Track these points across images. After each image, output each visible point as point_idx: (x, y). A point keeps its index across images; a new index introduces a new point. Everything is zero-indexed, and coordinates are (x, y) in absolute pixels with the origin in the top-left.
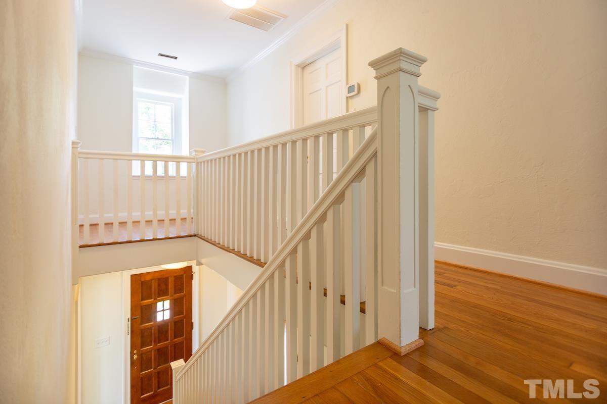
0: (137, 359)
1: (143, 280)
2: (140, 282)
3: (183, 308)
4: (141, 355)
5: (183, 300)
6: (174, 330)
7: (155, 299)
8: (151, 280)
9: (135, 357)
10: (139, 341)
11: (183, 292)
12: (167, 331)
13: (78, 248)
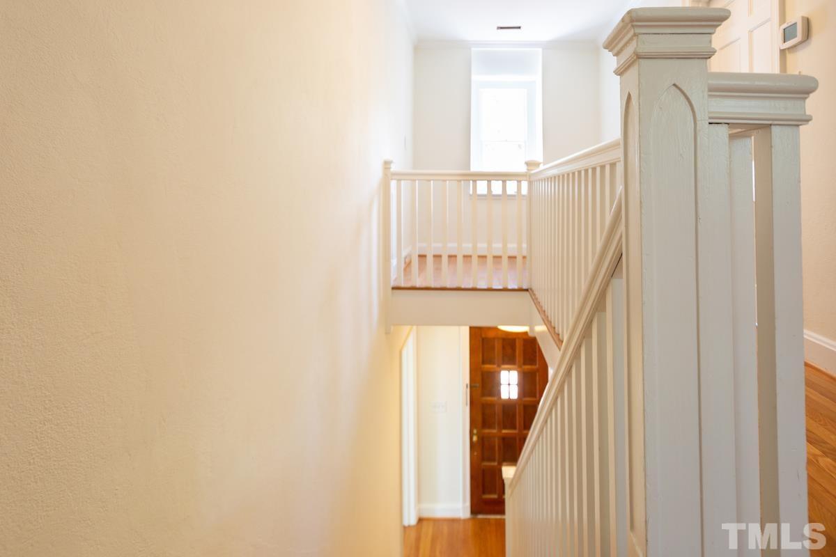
0: (478, 441)
1: (483, 336)
2: (481, 339)
3: (536, 389)
4: (482, 439)
5: (536, 377)
6: (524, 417)
7: (499, 366)
8: (494, 338)
9: (475, 438)
10: (479, 418)
11: (536, 365)
12: (514, 416)
13: (390, 289)
